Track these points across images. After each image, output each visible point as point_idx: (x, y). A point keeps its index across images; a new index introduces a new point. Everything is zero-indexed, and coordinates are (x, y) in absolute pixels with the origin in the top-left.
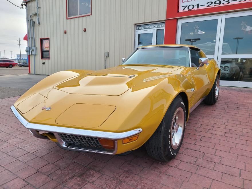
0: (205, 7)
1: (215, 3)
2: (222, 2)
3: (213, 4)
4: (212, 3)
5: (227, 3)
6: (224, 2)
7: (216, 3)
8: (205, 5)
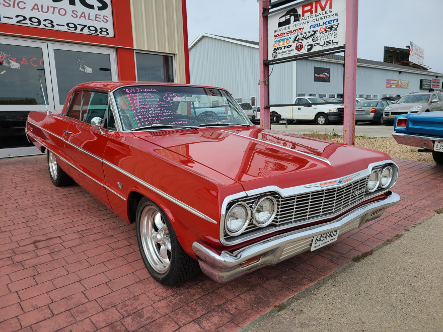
0: (14, 22)
1: (30, 19)
2: (43, 23)
3: (27, 21)
4: (25, 19)
5: (51, 26)
6: (46, 23)
7: (33, 20)
8: (12, 18)
